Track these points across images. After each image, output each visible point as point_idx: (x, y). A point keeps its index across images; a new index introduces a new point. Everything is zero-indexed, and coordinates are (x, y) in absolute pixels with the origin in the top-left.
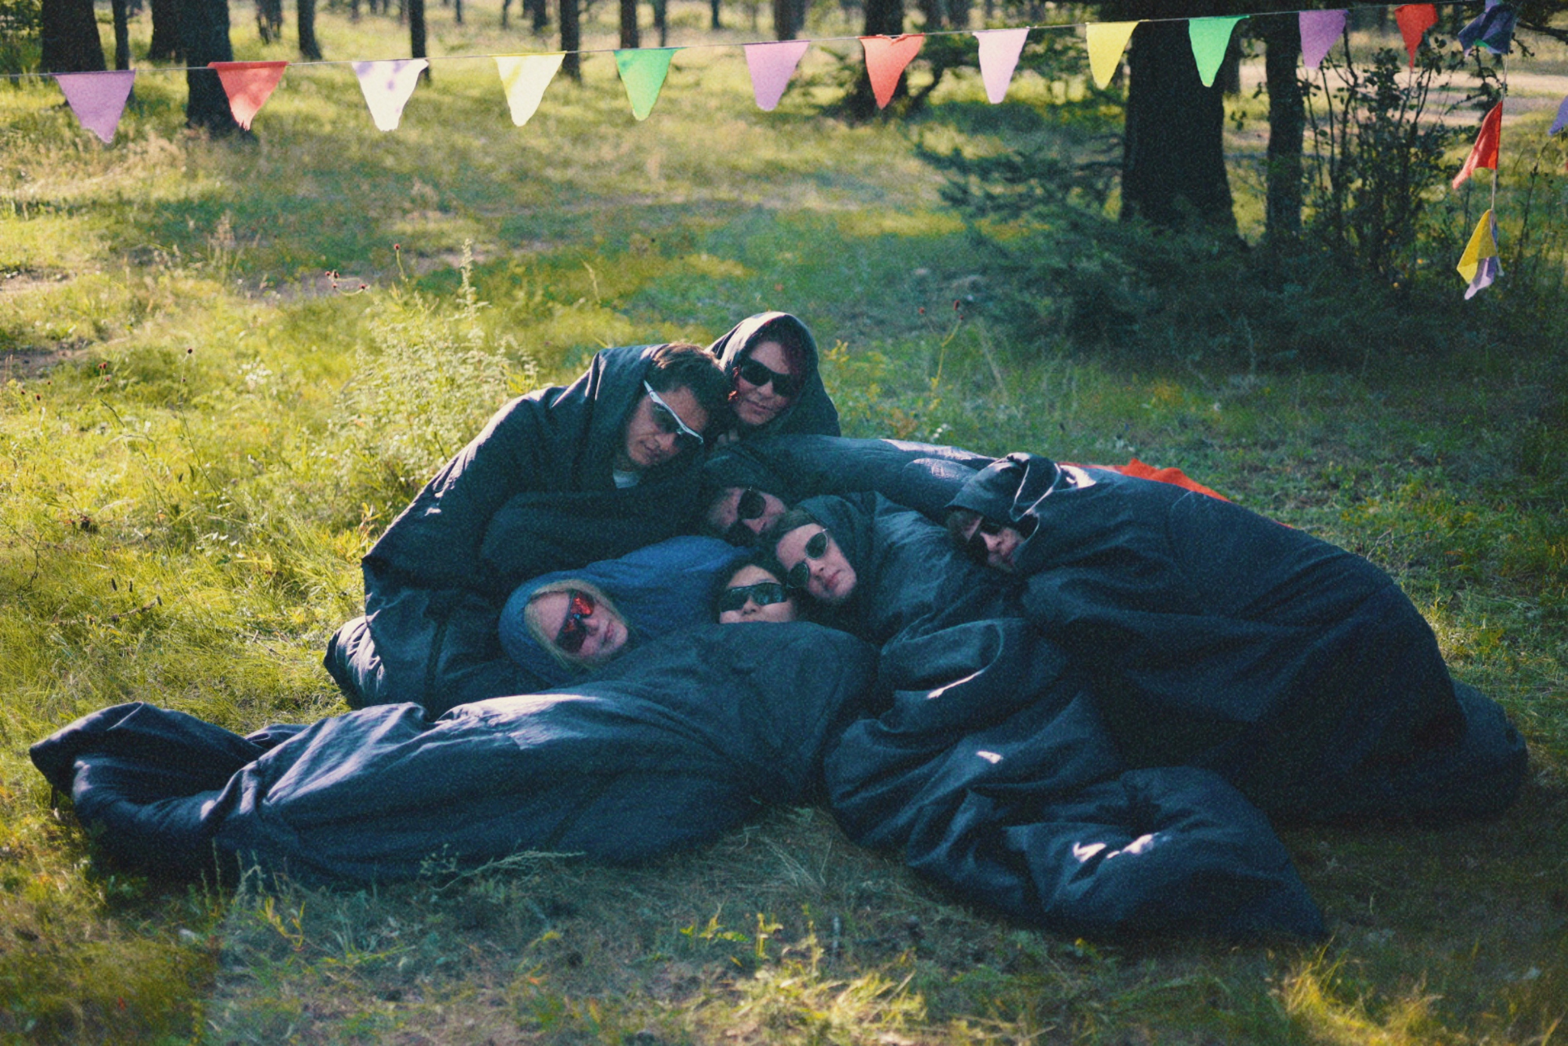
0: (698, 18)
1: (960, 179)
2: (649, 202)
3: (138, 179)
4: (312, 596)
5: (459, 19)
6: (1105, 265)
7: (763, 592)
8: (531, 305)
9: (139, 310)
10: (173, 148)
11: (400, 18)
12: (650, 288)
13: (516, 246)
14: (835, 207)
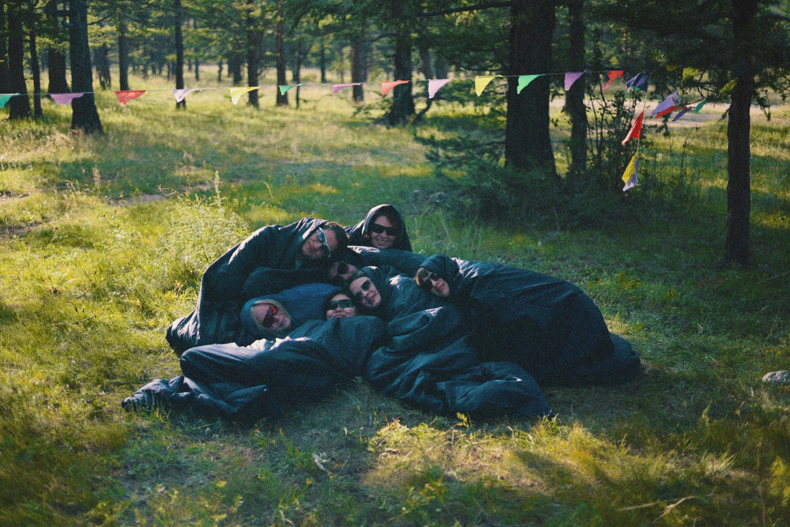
0: (315, 77)
1: (434, 150)
2: (292, 162)
3: (51, 152)
4: (158, 314)
5: (197, 77)
6: (494, 184)
7: (344, 303)
8: (242, 204)
9: (62, 209)
10: (67, 138)
11: (168, 77)
12: (294, 198)
13: (232, 181)
14: (379, 164)
